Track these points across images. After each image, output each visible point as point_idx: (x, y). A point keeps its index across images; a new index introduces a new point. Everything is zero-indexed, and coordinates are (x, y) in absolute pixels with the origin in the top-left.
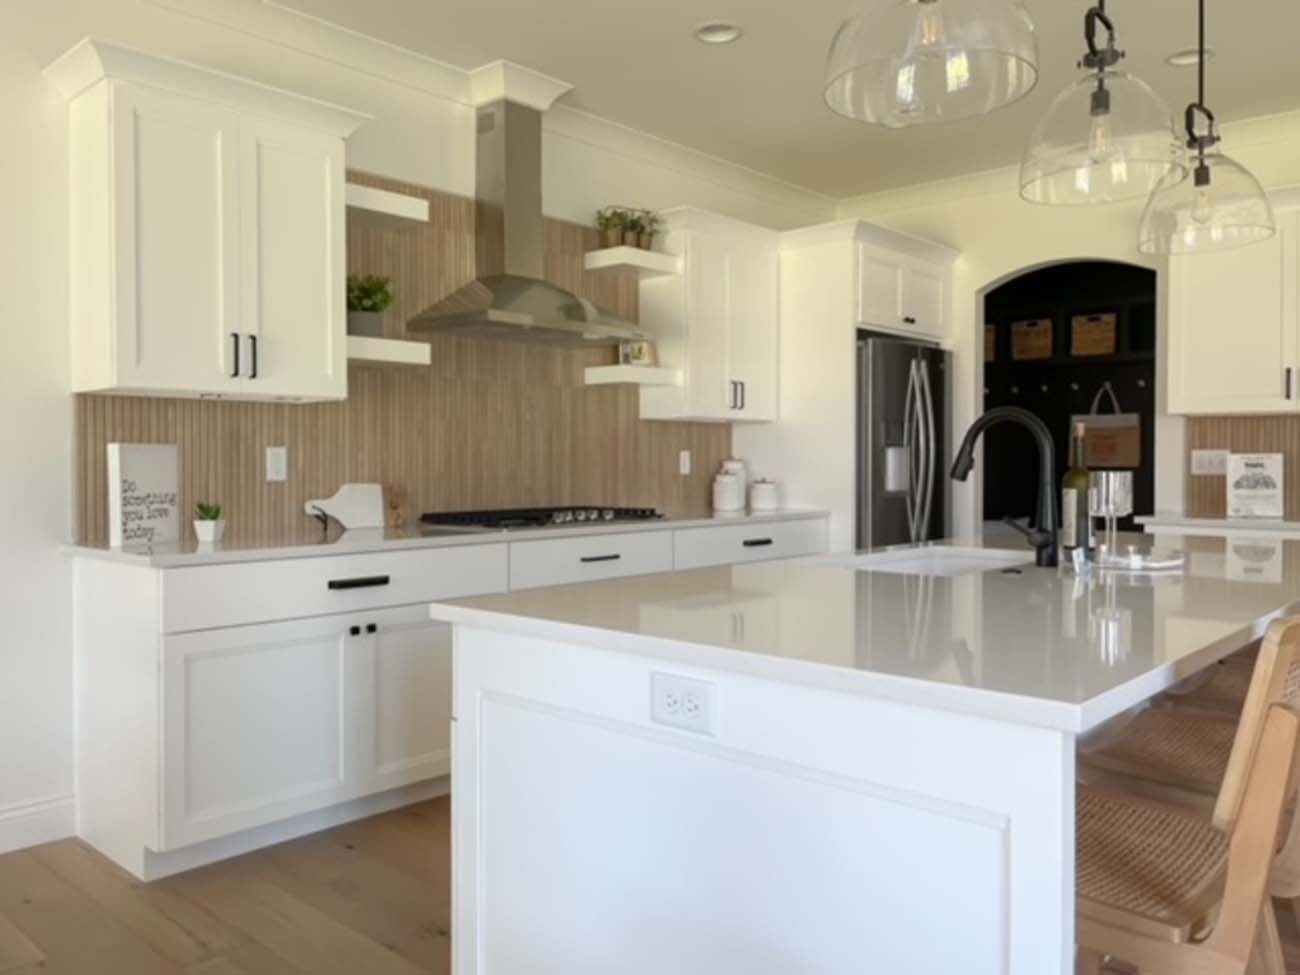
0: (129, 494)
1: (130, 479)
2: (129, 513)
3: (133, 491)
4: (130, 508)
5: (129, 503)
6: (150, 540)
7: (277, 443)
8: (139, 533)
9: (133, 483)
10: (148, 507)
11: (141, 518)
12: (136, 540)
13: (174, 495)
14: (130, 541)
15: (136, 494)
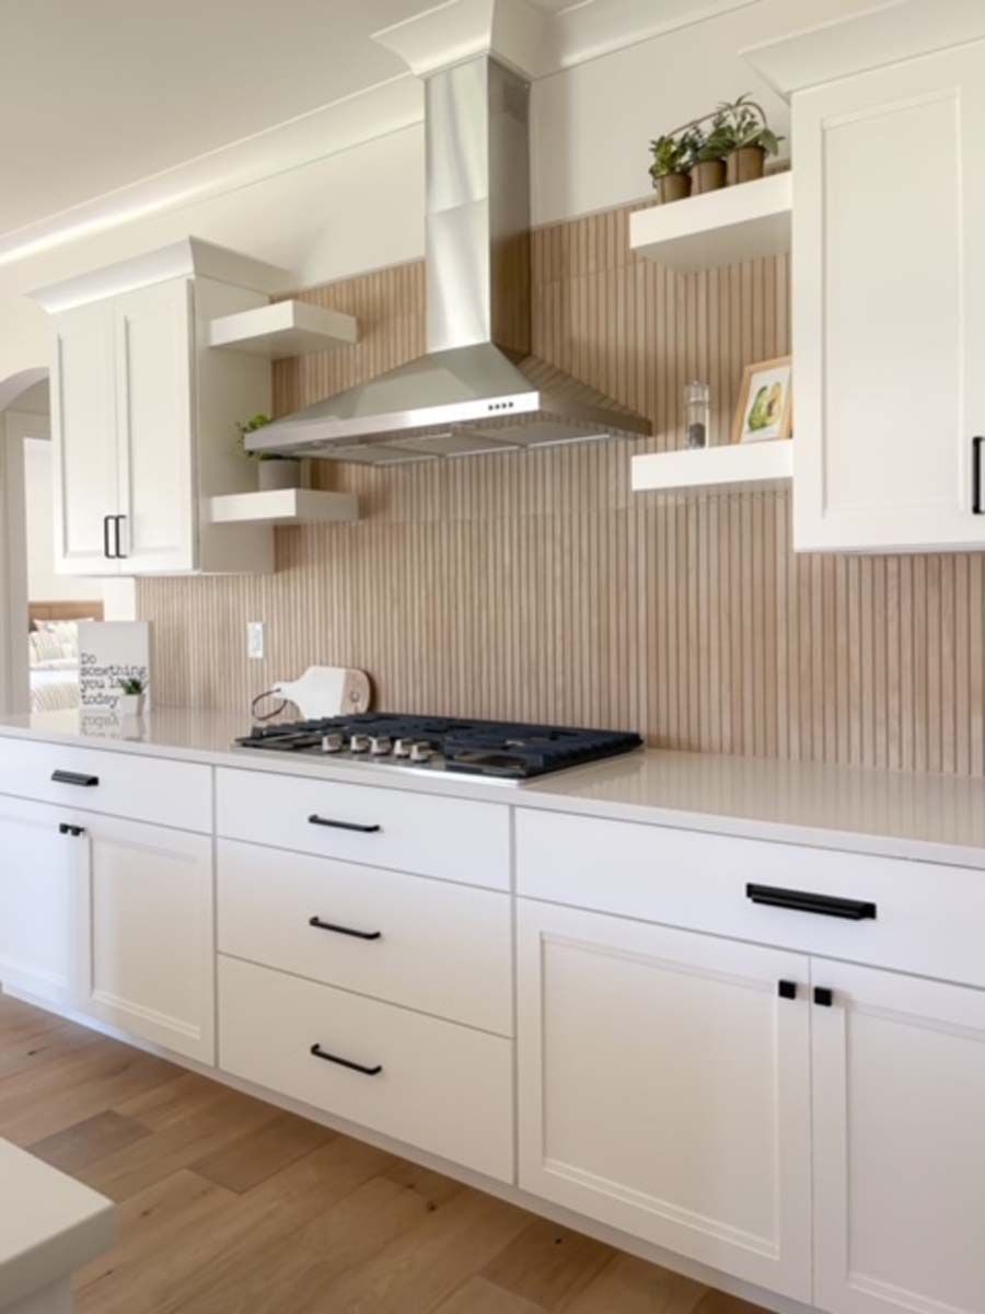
0: (88, 665)
1: (90, 652)
2: (88, 682)
3: (93, 663)
4: (88, 678)
5: (88, 672)
6: (112, 706)
7: (257, 619)
8: (99, 700)
9: (93, 656)
10: (111, 678)
11: (102, 687)
12: (95, 706)
13: (144, 668)
14: (89, 706)
15: (95, 666)
